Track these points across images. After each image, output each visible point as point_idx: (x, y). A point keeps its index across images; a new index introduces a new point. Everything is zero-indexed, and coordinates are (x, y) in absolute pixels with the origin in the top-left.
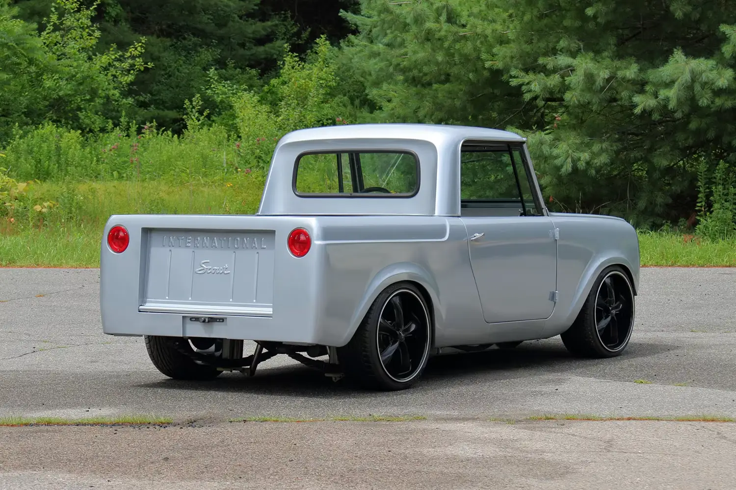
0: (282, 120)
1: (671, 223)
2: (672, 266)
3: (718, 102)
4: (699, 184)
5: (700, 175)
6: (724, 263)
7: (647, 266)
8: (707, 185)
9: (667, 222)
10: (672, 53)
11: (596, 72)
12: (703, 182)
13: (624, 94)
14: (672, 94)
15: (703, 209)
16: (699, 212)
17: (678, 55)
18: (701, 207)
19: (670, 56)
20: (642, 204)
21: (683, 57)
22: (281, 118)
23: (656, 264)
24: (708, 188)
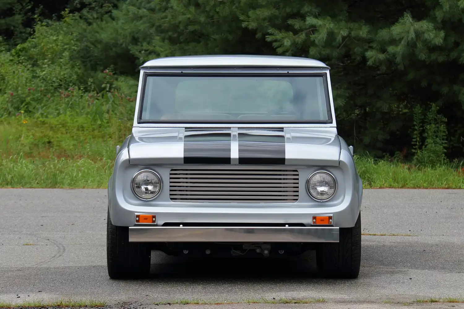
0: (45, 74)
1: (389, 155)
2: (402, 187)
3: (434, 56)
4: (415, 123)
5: (416, 116)
6: (443, 185)
7: (383, 188)
8: (421, 124)
9: (386, 154)
10: (402, 16)
11: (336, 31)
12: (418, 122)
13: (358, 50)
14: (399, 50)
15: (418, 144)
16: (415, 146)
17: (408, 18)
18: (416, 142)
19: (400, 18)
20: (367, 140)
21: (411, 19)
22: (44, 73)
23: (390, 186)
24: (422, 126)
